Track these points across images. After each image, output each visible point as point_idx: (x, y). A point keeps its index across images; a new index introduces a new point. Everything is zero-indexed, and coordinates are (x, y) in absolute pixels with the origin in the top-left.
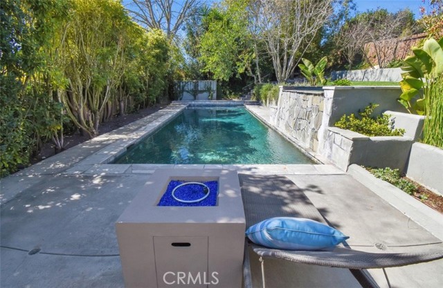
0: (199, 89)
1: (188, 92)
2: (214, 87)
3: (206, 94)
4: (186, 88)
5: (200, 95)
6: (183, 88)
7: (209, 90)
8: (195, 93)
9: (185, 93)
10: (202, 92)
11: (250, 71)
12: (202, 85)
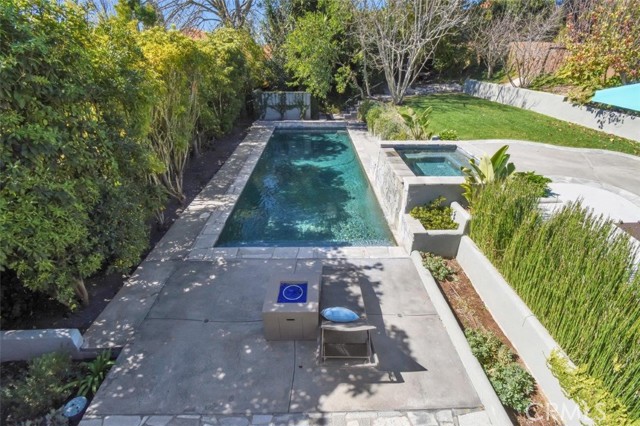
0: (288, 103)
1: (272, 107)
2: (307, 101)
3: (296, 111)
4: (269, 102)
5: (289, 112)
6: (265, 102)
7: (300, 104)
8: (282, 108)
9: (268, 109)
10: (291, 107)
11: (355, 82)
12: (290, 98)
